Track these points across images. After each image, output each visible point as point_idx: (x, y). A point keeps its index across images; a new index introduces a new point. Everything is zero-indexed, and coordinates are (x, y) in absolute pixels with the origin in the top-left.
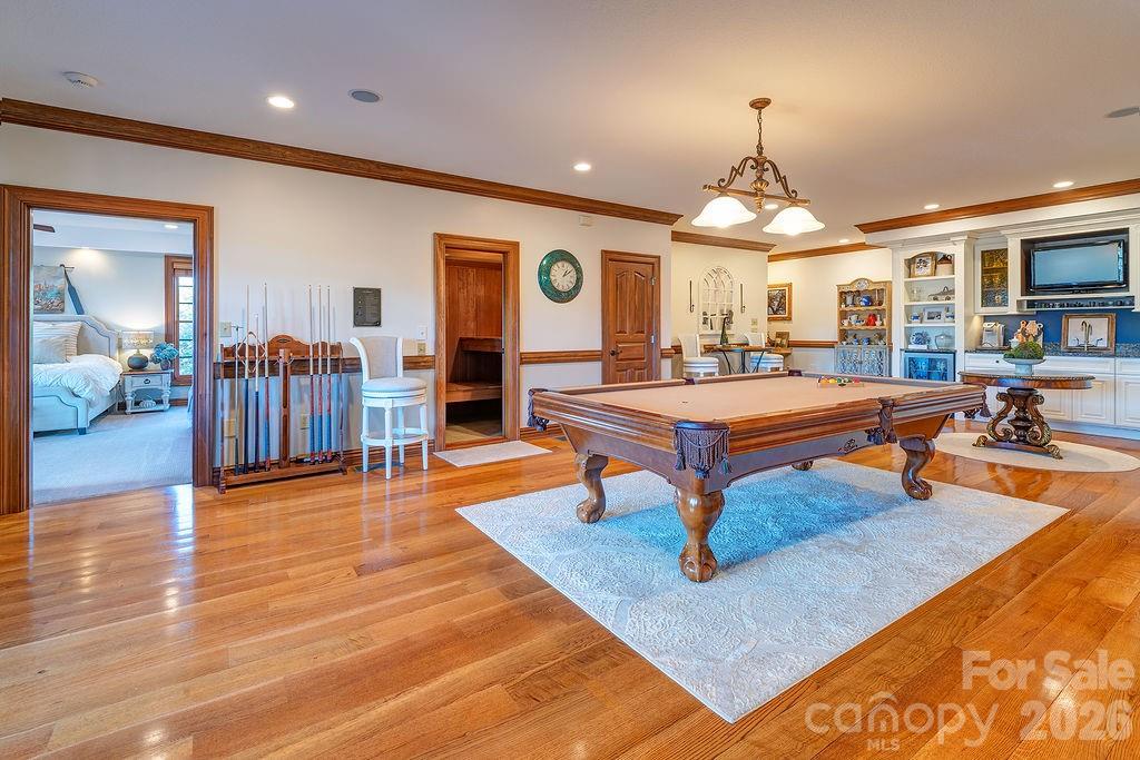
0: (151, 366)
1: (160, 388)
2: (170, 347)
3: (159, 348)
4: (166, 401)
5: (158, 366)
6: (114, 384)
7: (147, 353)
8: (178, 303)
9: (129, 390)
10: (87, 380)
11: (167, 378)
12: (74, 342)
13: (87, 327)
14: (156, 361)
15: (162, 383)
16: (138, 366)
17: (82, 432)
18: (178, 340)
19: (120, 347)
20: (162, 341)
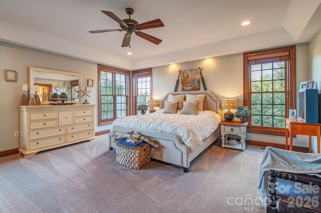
0: (236, 119)
1: (239, 135)
2: (246, 109)
3: (240, 109)
4: (243, 141)
5: (239, 120)
6: (212, 131)
7: (234, 111)
8: (251, 82)
9: (223, 134)
10: (190, 132)
11: (244, 129)
12: (202, 104)
13: (208, 96)
14: (238, 116)
15: (241, 131)
16: (229, 119)
17: (186, 170)
18: (250, 104)
19: (221, 107)
20: (241, 104)
